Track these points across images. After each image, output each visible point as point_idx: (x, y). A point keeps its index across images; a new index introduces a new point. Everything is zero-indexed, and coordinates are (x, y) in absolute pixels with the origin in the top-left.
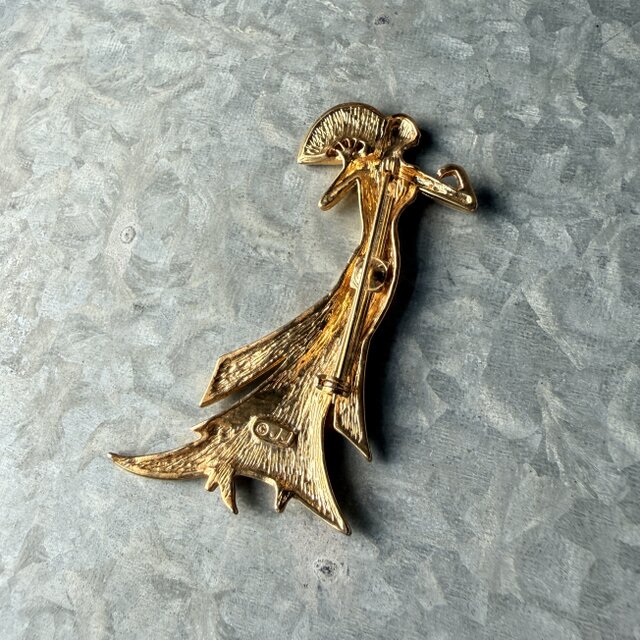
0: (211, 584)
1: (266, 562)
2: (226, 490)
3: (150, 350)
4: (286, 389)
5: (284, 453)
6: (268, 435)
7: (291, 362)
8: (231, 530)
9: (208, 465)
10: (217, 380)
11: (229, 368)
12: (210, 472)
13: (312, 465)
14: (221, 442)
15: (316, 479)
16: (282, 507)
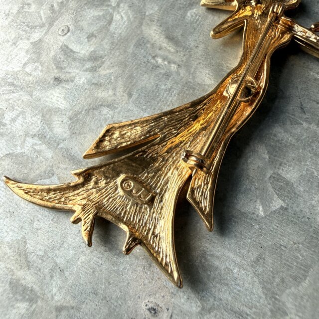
0: (56, 298)
1: (104, 291)
2: (86, 225)
3: (57, 111)
4: (154, 160)
5: (141, 208)
6: (131, 191)
7: (163, 140)
8: (83, 258)
9: (78, 202)
10: (102, 140)
11: (113, 134)
12: (78, 209)
13: (161, 223)
14: (93, 188)
15: (162, 235)
16: (129, 250)
